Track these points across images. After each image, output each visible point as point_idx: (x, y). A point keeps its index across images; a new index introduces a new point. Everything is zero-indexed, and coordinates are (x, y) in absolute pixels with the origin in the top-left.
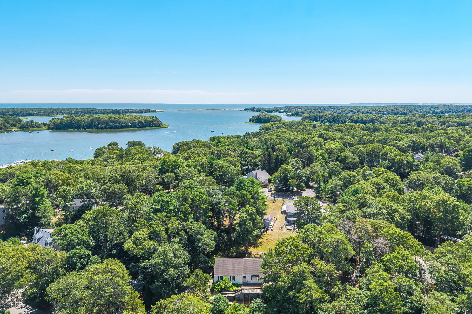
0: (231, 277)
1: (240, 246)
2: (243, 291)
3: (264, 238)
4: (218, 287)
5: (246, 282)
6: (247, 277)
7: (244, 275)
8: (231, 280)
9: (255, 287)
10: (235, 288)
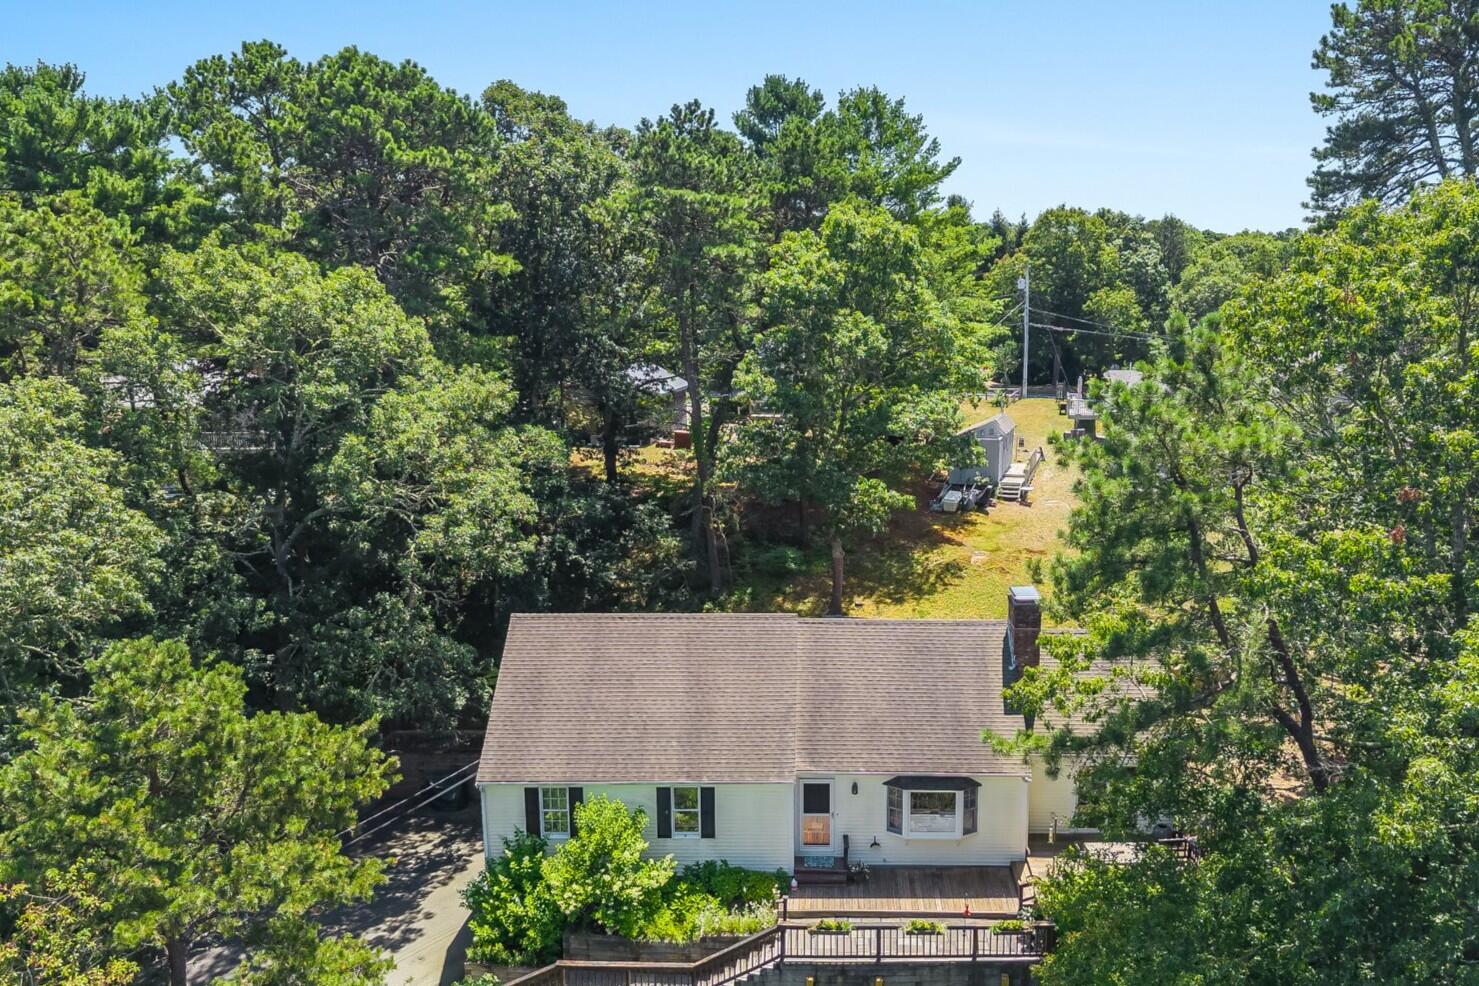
0: (663, 794)
1: (779, 591)
2: (801, 946)
3: (969, 541)
4: (514, 908)
5: (835, 849)
6: (839, 795)
7: (817, 774)
8: (664, 832)
9: (939, 905)
10: (708, 916)
